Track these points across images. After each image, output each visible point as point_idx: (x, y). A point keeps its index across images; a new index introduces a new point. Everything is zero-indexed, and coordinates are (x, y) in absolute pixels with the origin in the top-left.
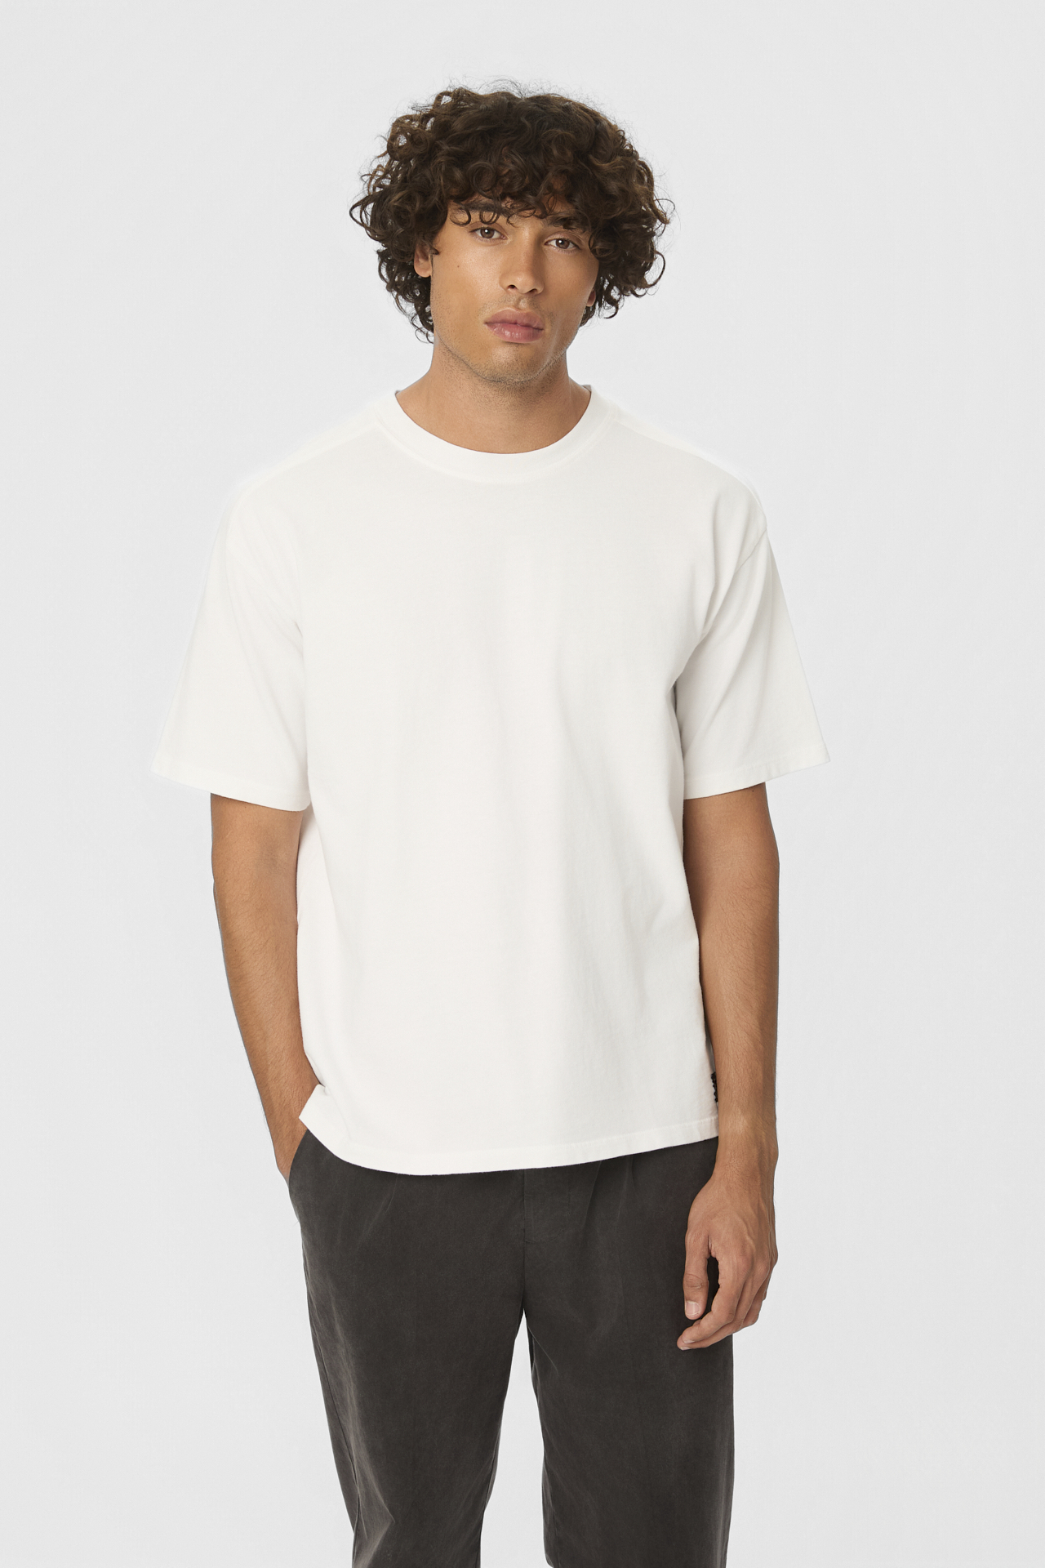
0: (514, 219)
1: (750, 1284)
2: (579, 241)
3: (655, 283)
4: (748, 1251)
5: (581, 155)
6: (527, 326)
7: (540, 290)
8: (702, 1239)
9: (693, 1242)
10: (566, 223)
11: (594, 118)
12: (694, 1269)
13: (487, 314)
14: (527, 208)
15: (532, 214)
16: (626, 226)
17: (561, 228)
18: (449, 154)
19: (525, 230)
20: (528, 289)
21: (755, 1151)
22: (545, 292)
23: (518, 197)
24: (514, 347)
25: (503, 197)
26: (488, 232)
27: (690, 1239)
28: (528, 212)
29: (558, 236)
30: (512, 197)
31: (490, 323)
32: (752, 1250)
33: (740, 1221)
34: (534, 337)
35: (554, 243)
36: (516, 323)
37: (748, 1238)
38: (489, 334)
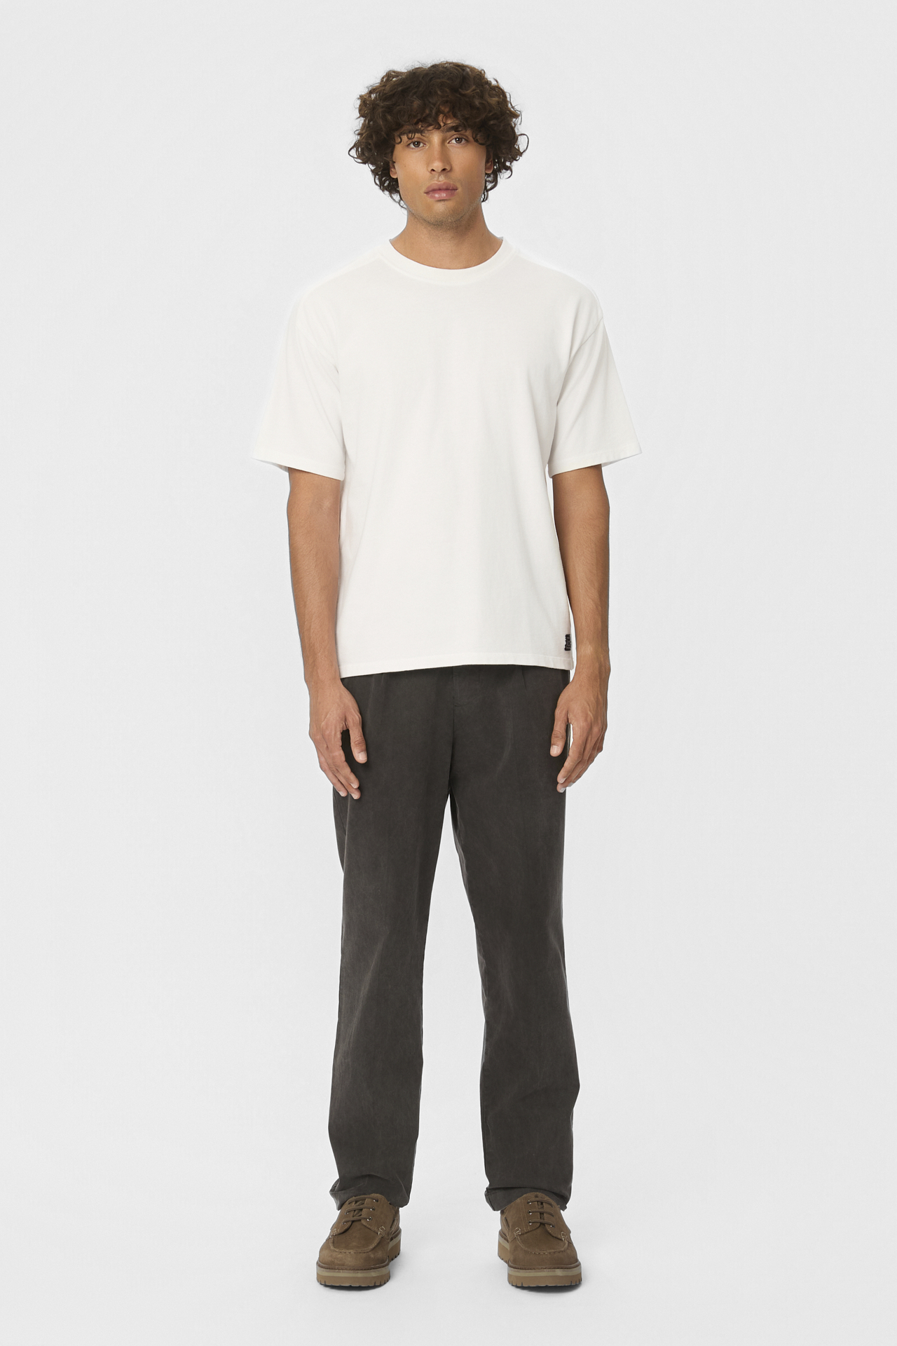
0: (426, 134)
1: (590, 739)
2: (467, 137)
3: (524, 151)
4: (589, 720)
5: (454, 90)
6: (447, 189)
7: (448, 168)
8: (564, 712)
9: (559, 714)
10: (455, 129)
11: (460, 68)
12: (559, 727)
13: (424, 189)
14: (431, 125)
15: (434, 128)
16: (492, 122)
17: (453, 132)
18: (383, 107)
19: (436, 138)
20: (440, 170)
21: (597, 665)
22: (451, 170)
23: (423, 120)
24: (443, 203)
25: (417, 123)
26: (417, 144)
27: (557, 712)
28: (431, 128)
29: (455, 136)
30: (421, 121)
31: (427, 193)
32: (591, 720)
33: (585, 703)
34: (452, 195)
35: (454, 141)
36: (440, 190)
37: (589, 713)
38: (429, 199)
